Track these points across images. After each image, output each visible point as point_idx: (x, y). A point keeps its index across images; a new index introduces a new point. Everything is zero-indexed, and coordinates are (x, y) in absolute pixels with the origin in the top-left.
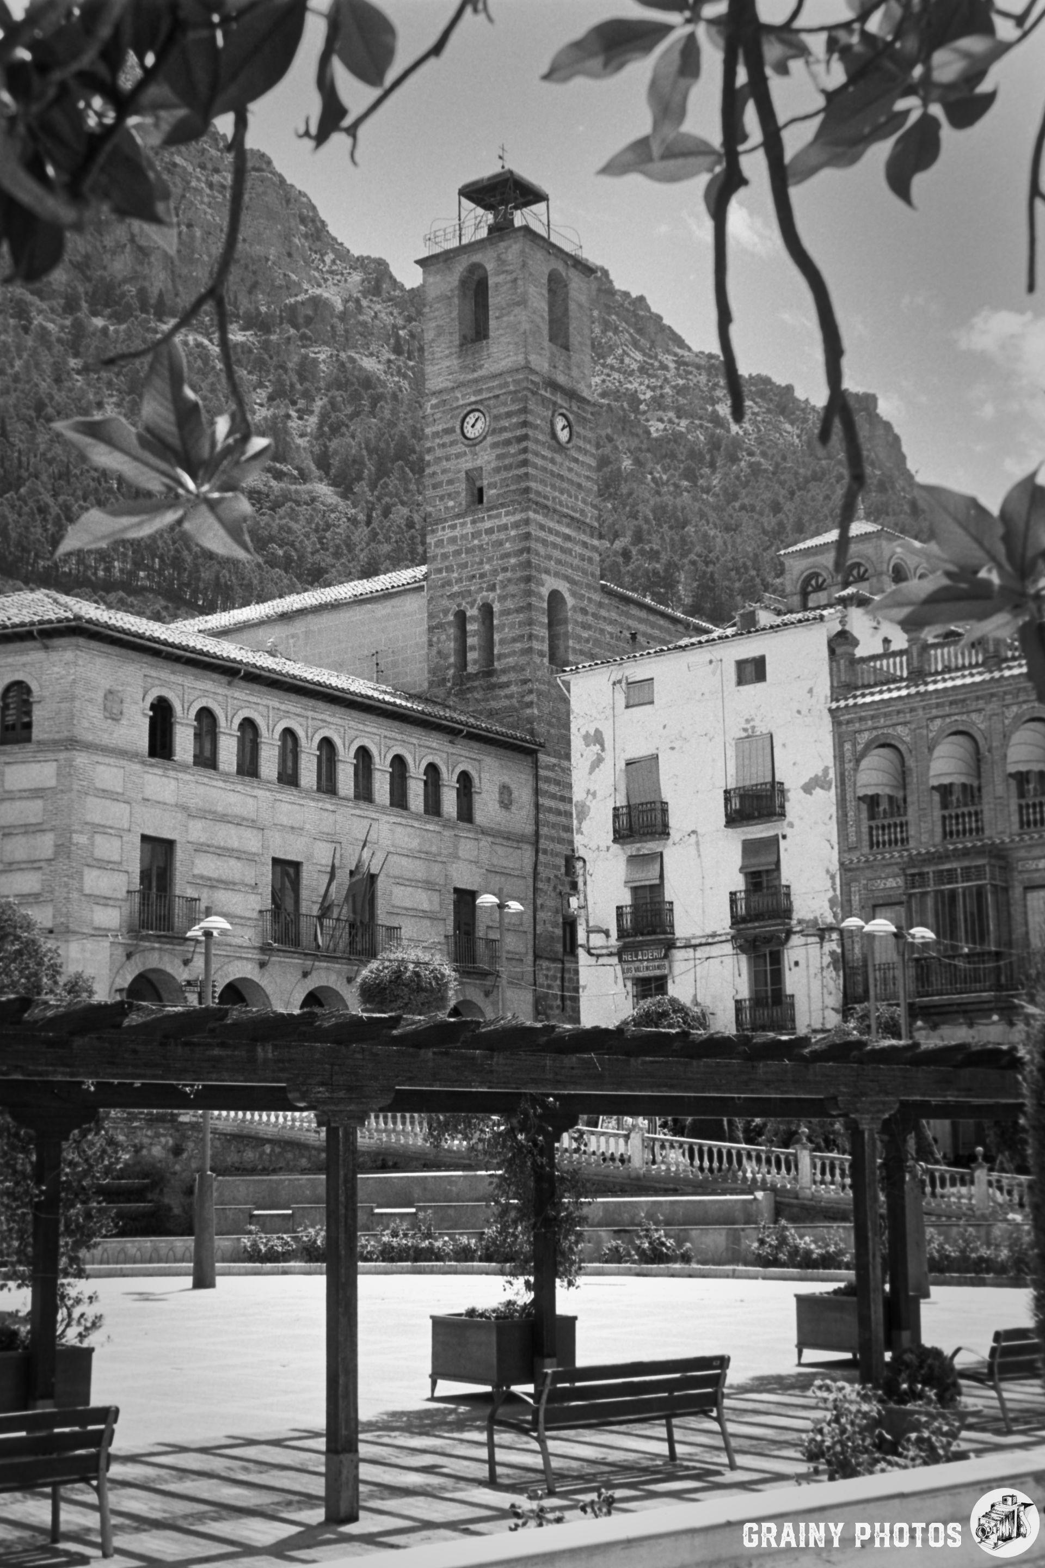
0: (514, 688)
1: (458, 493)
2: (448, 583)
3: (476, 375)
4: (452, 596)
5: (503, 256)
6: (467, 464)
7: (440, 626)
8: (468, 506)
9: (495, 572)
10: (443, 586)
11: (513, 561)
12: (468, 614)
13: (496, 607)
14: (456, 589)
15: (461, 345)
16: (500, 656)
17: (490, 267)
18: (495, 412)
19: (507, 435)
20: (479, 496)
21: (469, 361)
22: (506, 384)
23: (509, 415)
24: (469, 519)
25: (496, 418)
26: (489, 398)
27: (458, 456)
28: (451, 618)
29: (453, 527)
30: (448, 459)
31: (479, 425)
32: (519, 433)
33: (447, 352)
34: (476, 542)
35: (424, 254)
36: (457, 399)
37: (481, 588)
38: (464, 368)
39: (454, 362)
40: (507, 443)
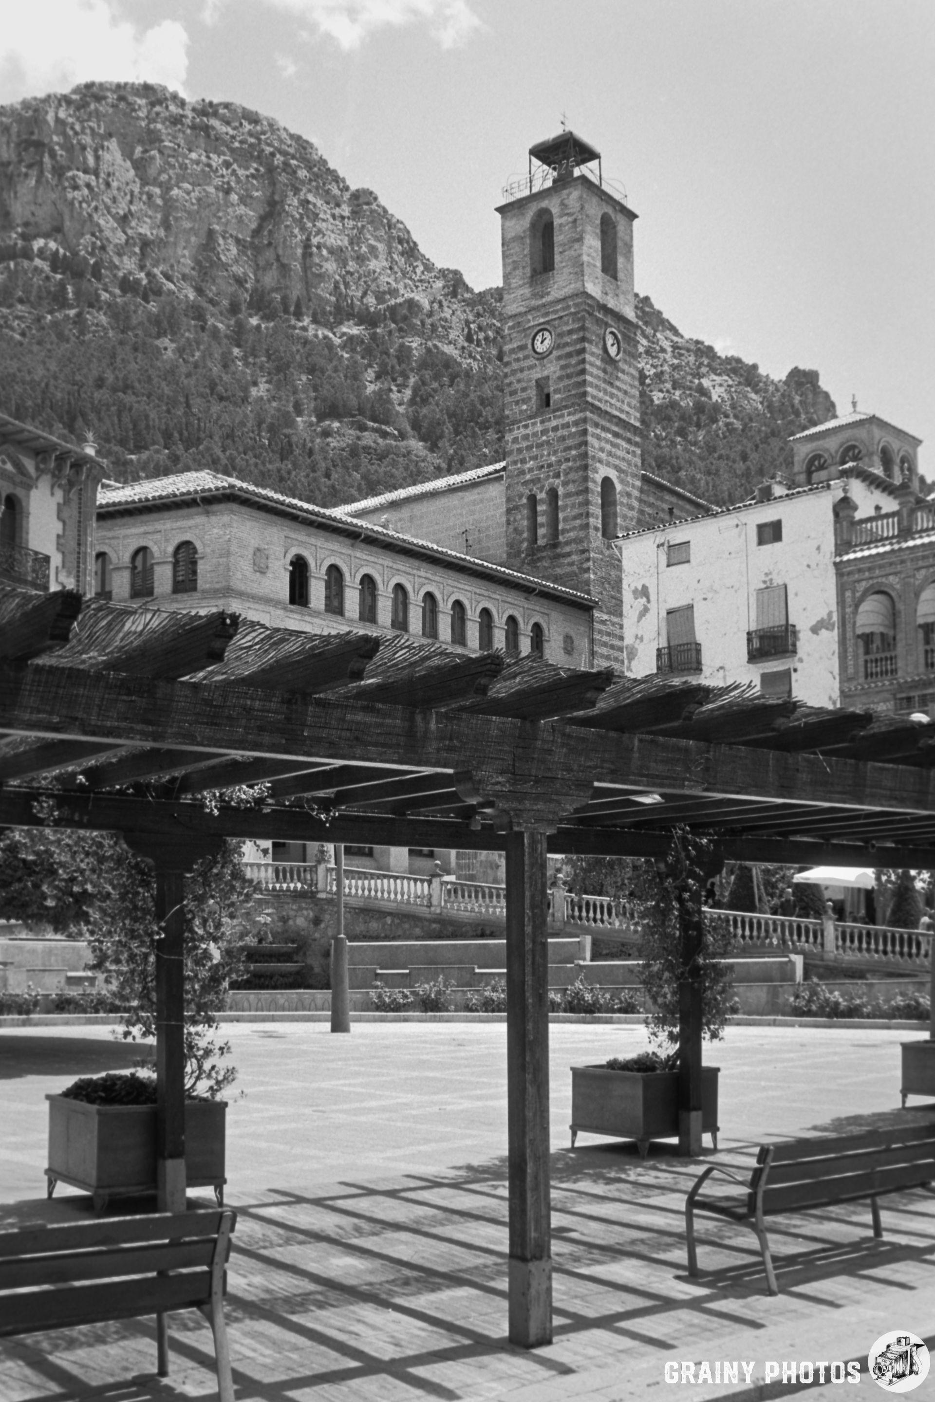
0: (575, 557)
1: (530, 399)
2: (522, 472)
3: (544, 300)
4: (525, 483)
5: (566, 202)
6: (536, 374)
7: (516, 508)
8: (538, 409)
9: (559, 462)
10: (518, 475)
11: (574, 452)
12: (538, 497)
13: (561, 491)
14: (528, 477)
15: (532, 277)
16: (564, 531)
17: (555, 210)
18: (559, 330)
19: (568, 349)
20: (546, 400)
21: (539, 289)
22: (568, 307)
23: (570, 332)
24: (538, 420)
25: (561, 335)
26: (555, 319)
27: (530, 368)
28: (524, 501)
29: (526, 426)
30: (522, 370)
31: (547, 342)
32: (578, 347)
33: (521, 283)
34: (544, 438)
35: (502, 202)
36: (529, 321)
37: (548, 477)
38: (535, 296)
39: (527, 291)
40: (569, 355)
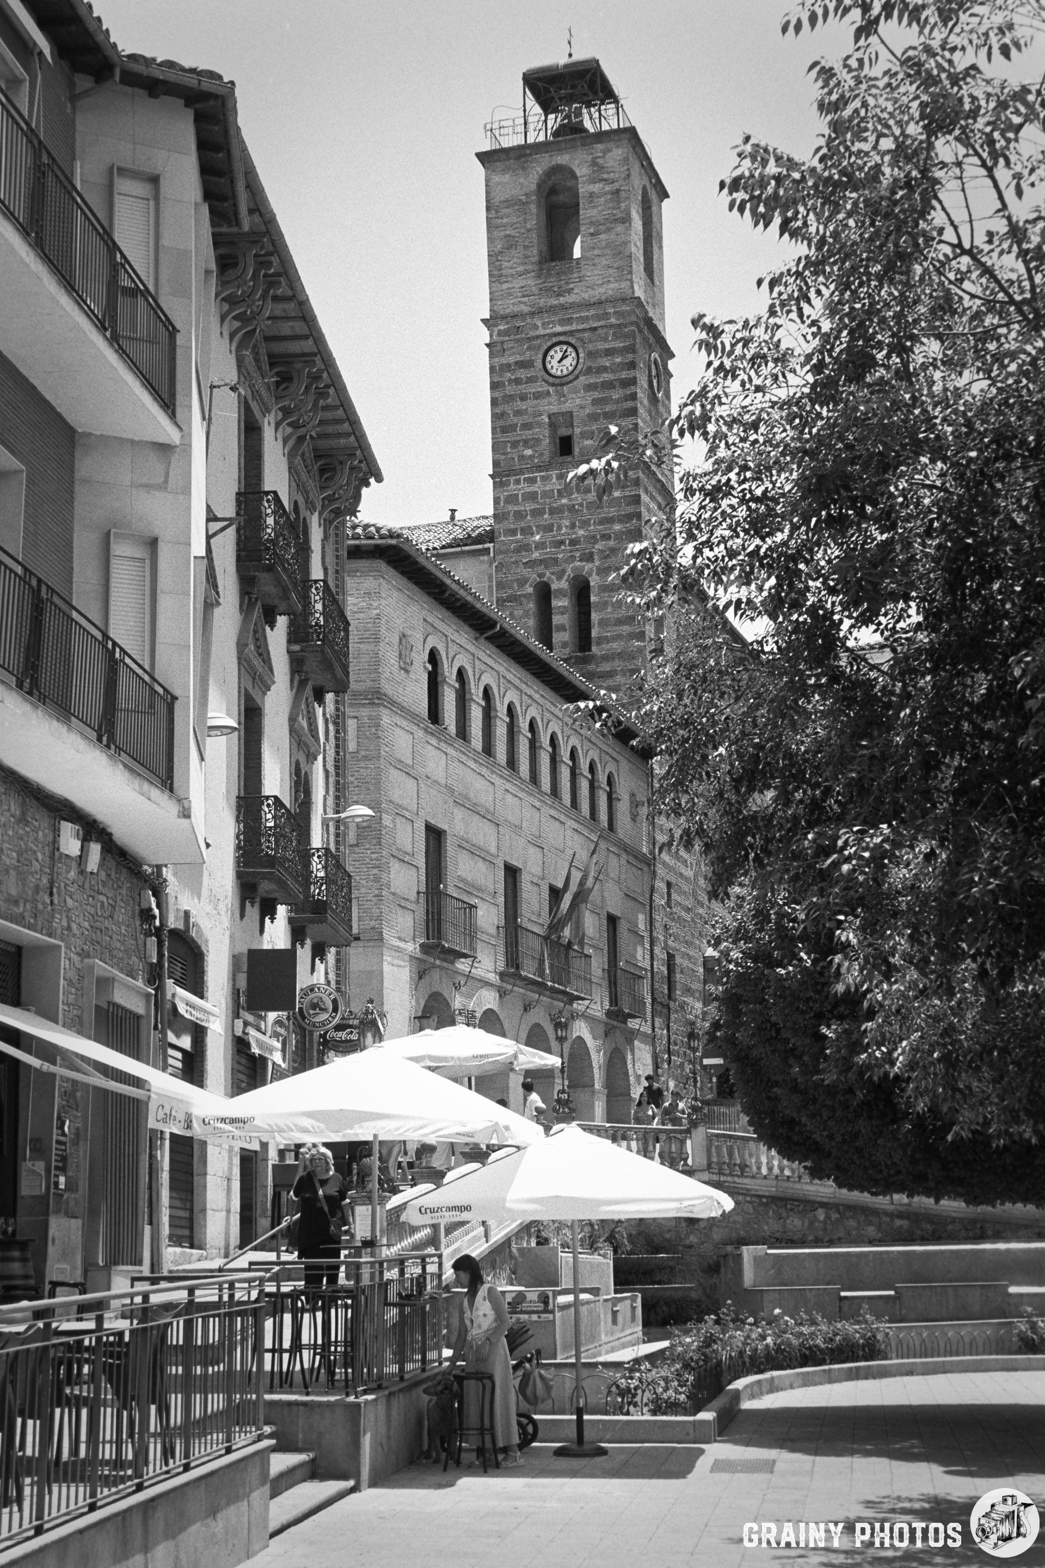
0: (619, 679)
1: (538, 441)
2: (526, 547)
3: (562, 300)
4: (531, 564)
5: (600, 161)
6: (551, 406)
7: (513, 598)
8: (551, 458)
9: (592, 539)
10: (517, 551)
11: (617, 527)
12: (554, 586)
13: (594, 581)
14: (536, 555)
15: (540, 263)
16: (600, 641)
17: (582, 171)
18: (590, 347)
19: (607, 376)
20: (565, 446)
21: (552, 282)
22: (606, 316)
23: (609, 352)
24: (554, 473)
25: (591, 355)
26: (584, 330)
27: (538, 396)
28: (530, 590)
29: (532, 481)
30: (523, 398)
31: (568, 362)
32: (624, 375)
33: (521, 268)
34: (564, 501)
35: (486, 147)
36: (536, 327)
37: (573, 558)
38: (545, 291)
39: (531, 282)
40: (609, 385)
